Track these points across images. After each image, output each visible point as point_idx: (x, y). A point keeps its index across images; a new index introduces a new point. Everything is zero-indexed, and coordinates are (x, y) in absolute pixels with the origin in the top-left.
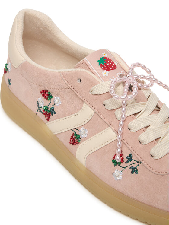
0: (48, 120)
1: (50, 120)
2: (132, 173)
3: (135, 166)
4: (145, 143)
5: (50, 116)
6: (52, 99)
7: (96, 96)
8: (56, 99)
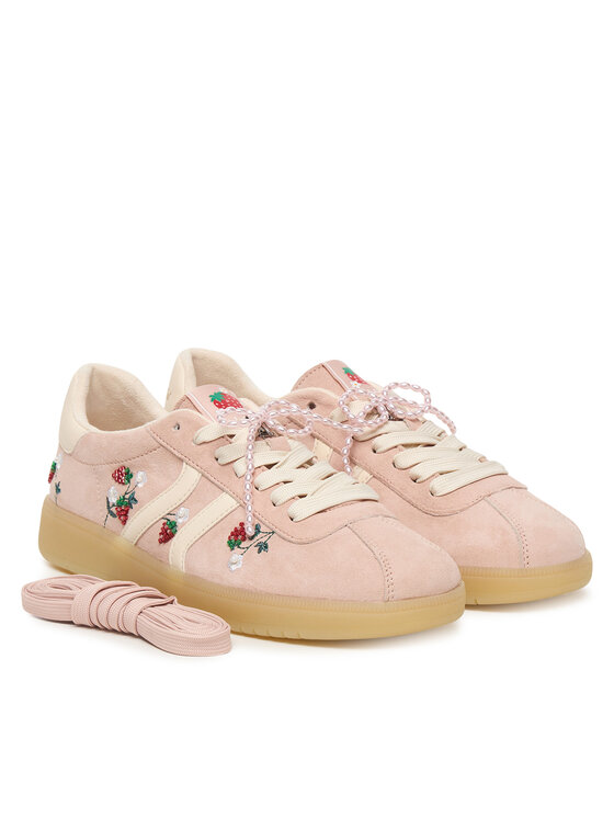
0: (124, 522)
1: (128, 522)
2: (259, 551)
3: (263, 540)
4: (281, 502)
5: (127, 512)
6: (131, 480)
7: (204, 446)
8: (139, 477)
